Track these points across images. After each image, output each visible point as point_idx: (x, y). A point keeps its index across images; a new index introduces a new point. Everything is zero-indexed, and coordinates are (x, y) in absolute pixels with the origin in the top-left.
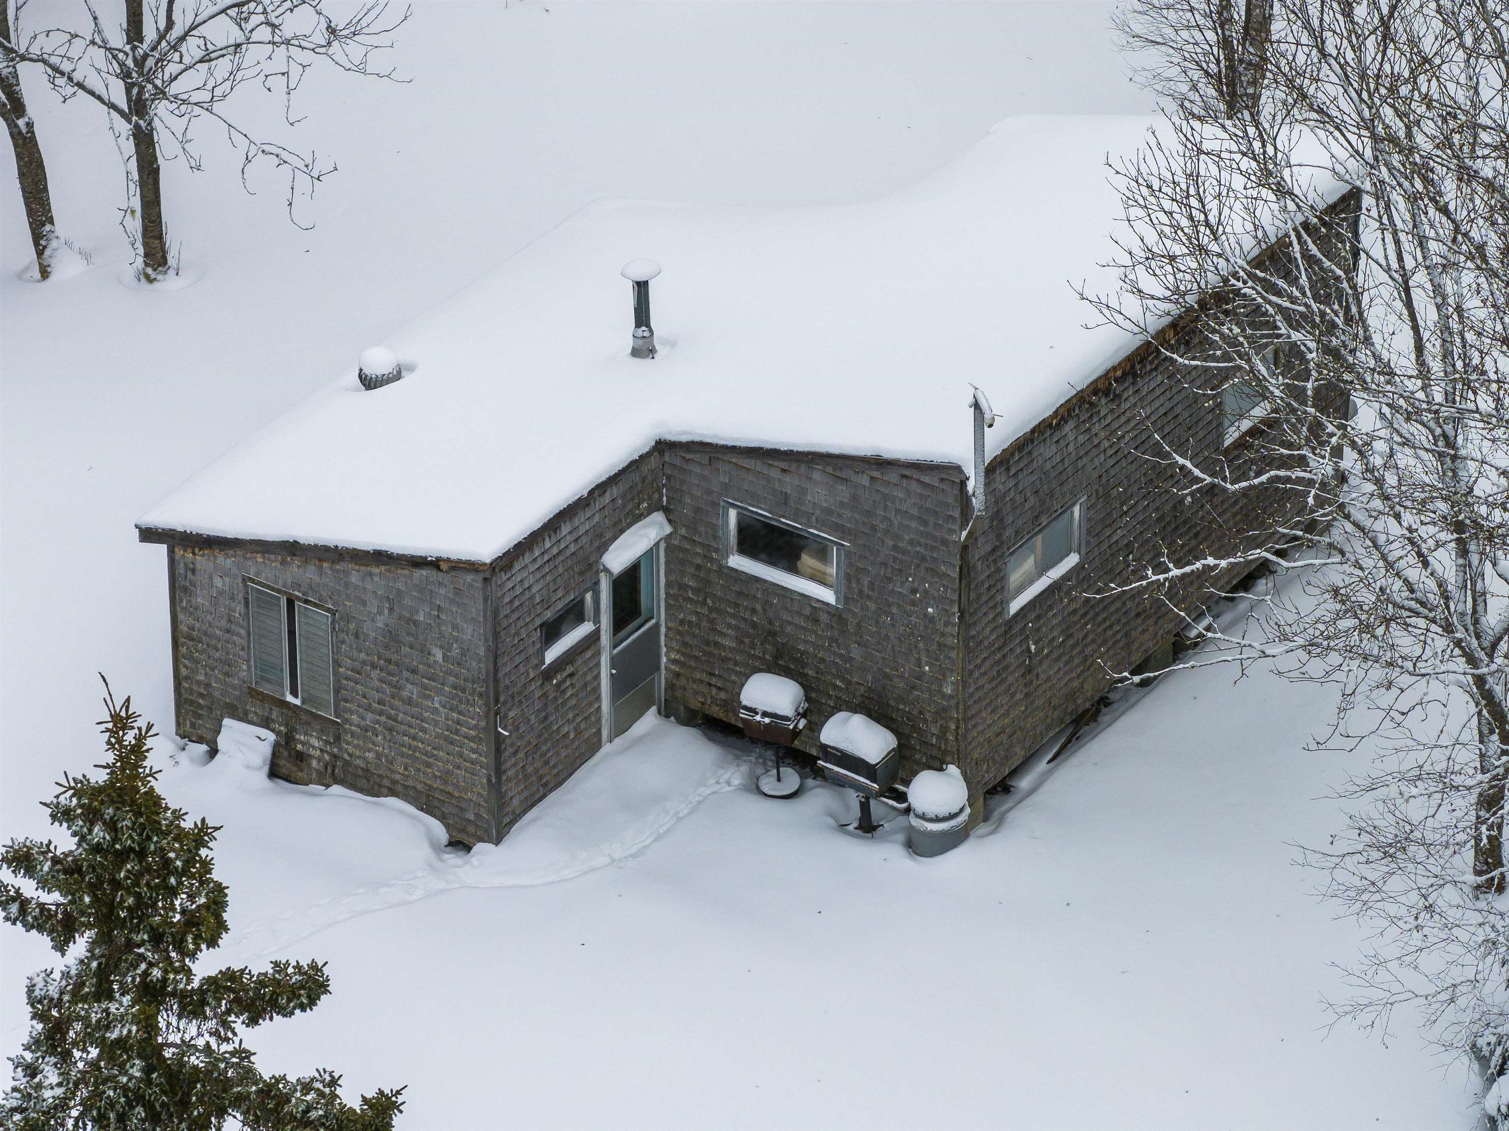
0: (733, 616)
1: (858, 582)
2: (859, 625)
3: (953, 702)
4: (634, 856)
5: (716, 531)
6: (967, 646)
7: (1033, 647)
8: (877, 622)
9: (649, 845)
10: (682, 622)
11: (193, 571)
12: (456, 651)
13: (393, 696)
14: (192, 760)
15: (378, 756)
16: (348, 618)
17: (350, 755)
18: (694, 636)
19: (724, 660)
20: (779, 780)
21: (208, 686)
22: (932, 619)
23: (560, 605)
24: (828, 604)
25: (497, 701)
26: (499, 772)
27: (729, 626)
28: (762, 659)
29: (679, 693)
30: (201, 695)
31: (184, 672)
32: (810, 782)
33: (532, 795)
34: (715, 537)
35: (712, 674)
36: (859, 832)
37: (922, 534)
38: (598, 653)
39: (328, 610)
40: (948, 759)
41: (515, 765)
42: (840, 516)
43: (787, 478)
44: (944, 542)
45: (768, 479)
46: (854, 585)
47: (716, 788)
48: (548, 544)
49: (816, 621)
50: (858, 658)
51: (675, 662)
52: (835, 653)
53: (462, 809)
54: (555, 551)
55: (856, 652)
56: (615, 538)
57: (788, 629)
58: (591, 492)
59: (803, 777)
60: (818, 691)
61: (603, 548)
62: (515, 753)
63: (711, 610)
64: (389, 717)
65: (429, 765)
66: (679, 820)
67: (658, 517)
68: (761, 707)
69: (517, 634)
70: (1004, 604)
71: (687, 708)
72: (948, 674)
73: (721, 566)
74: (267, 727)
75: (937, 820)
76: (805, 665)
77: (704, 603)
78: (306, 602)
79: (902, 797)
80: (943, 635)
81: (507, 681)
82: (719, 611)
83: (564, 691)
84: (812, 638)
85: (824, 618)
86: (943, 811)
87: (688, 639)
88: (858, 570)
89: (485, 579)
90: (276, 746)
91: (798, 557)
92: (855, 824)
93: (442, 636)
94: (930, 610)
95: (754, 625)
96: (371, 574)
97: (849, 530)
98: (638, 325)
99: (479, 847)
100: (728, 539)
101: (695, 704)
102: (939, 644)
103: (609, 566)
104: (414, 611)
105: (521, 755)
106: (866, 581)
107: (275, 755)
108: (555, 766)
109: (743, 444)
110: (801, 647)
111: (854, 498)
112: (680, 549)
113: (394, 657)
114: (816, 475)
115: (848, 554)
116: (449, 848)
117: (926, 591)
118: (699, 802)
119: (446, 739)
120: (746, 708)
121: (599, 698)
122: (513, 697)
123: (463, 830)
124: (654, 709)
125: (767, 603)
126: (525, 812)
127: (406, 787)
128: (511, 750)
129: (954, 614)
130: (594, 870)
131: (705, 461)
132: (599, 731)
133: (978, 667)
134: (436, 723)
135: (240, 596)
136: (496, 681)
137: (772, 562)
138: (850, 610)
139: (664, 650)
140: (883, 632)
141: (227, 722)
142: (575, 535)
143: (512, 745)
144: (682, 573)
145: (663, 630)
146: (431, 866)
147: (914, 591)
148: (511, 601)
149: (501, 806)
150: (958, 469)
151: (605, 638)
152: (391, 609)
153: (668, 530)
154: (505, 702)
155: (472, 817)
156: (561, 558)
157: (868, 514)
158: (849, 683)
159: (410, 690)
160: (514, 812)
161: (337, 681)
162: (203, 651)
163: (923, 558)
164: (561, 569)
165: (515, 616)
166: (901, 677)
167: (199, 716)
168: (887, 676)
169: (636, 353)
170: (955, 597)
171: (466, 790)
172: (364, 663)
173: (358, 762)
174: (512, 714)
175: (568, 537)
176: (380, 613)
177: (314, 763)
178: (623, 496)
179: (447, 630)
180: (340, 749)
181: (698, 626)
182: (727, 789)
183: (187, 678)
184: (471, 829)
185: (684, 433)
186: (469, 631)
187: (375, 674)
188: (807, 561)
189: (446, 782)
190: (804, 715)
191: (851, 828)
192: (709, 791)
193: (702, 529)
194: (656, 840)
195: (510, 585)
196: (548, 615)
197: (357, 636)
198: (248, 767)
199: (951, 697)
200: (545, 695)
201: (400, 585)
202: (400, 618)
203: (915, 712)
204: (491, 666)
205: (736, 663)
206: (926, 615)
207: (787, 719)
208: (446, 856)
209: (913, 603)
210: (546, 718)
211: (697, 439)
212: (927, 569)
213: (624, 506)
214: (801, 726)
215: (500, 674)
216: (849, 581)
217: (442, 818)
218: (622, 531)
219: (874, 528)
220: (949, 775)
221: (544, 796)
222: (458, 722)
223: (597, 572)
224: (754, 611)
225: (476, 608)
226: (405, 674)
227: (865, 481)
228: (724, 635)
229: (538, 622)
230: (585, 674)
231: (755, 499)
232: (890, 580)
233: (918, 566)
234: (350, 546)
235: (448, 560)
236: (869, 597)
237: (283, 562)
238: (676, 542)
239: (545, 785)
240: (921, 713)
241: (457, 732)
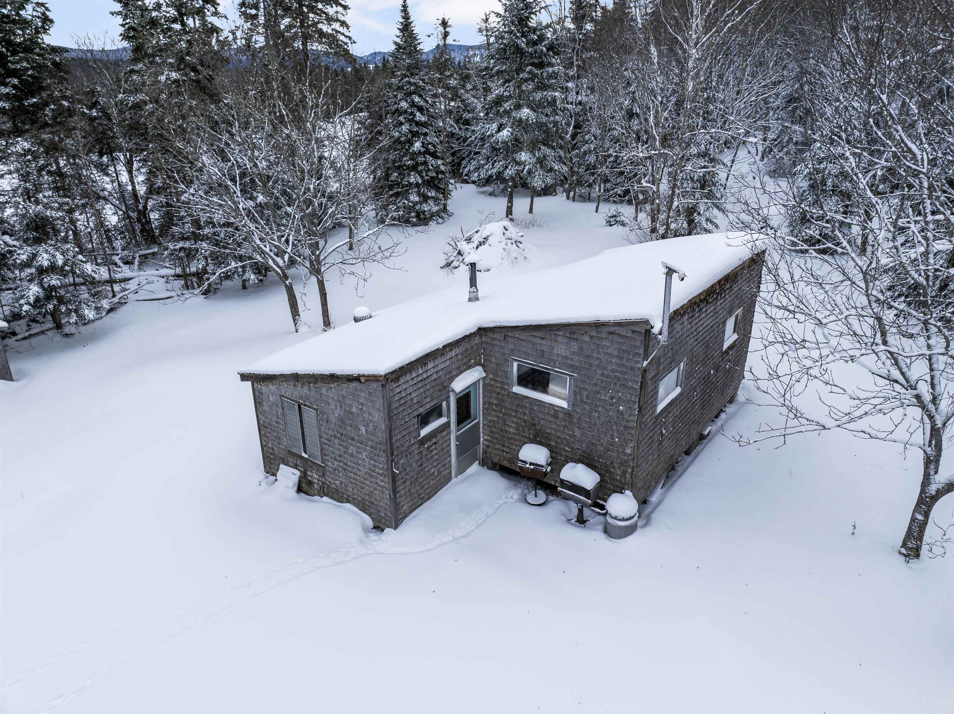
0: (514, 417)
1: (580, 394)
2: (579, 419)
3: (631, 457)
4: (464, 537)
5: (507, 374)
6: (641, 427)
7: (664, 431)
8: (590, 416)
9: (473, 530)
10: (490, 421)
11: (262, 394)
12: (371, 428)
13: (345, 453)
14: (267, 483)
15: (341, 483)
16: (323, 413)
17: (330, 482)
18: (496, 427)
19: (509, 439)
20: (536, 496)
21: (273, 449)
22: (622, 413)
23: (428, 406)
24: (563, 408)
25: (392, 454)
26: (395, 491)
27: (512, 422)
28: (529, 438)
29: (488, 455)
30: (271, 454)
31: (264, 443)
32: (551, 498)
33: (415, 504)
34: (507, 377)
35: (504, 446)
36: (577, 523)
37: (619, 365)
38: (449, 433)
39: (314, 409)
40: (626, 487)
41: (404, 488)
42: (572, 360)
43: (544, 342)
44: (632, 369)
45: (534, 344)
46: (578, 397)
47: (506, 500)
48: (420, 371)
49: (557, 417)
50: (578, 436)
51: (487, 440)
52: (566, 434)
53: (379, 511)
54: (425, 376)
55: (577, 433)
56: (458, 375)
57: (542, 422)
58: (445, 347)
59: (547, 495)
60: (556, 453)
61: (452, 379)
62: (404, 483)
63: (504, 414)
64: (344, 464)
65: (363, 488)
66: (488, 516)
67: (480, 368)
68: (529, 460)
69: (403, 418)
70: (656, 406)
71: (492, 462)
72: (629, 442)
73: (509, 392)
74: (296, 468)
75: (623, 520)
76: (549, 440)
77: (501, 411)
78: (305, 405)
79: (602, 507)
80: (628, 421)
81: (398, 444)
82: (508, 415)
83: (431, 451)
84: (554, 426)
85: (561, 415)
86: (627, 516)
87: (493, 429)
88: (581, 389)
89: (383, 385)
90: (300, 477)
91: (547, 385)
92: (575, 519)
93: (364, 420)
94: (621, 408)
95: (525, 421)
96: (330, 388)
97: (577, 367)
98: (471, 287)
99: (387, 530)
100: (513, 378)
101: (496, 460)
102: (625, 427)
103: (454, 388)
104: (350, 406)
105: (408, 483)
106: (585, 394)
107: (300, 482)
108: (427, 489)
109: (522, 324)
110: (548, 431)
111: (581, 349)
112: (489, 385)
113: (344, 432)
114: (560, 339)
115: (576, 380)
116: (374, 530)
117: (619, 398)
118: (498, 507)
119: (369, 474)
120: (522, 461)
121: (450, 456)
122: (402, 452)
123: (379, 521)
124: (477, 462)
125: (531, 409)
126: (411, 512)
127: (354, 499)
128: (402, 481)
129: (635, 409)
130: (443, 544)
131: (502, 339)
132: (450, 472)
133: (644, 439)
134: (364, 466)
135: (280, 405)
136: (391, 444)
137: (534, 389)
138: (575, 411)
139: (482, 435)
140: (593, 421)
141: (282, 466)
142: (436, 370)
143: (402, 478)
144: (491, 397)
145: (481, 425)
146: (361, 541)
147: (612, 398)
148: (399, 400)
149: (397, 510)
150: (647, 322)
151: (453, 426)
152: (341, 406)
153: (484, 375)
154: (397, 455)
155: (383, 515)
156: (428, 381)
157: (588, 357)
158: (573, 449)
159: (352, 450)
160: (404, 512)
161: (321, 446)
162: (269, 433)
163: (619, 379)
164: (428, 387)
165: (401, 409)
166: (602, 445)
167: (272, 463)
168: (594, 444)
169: (470, 300)
170: (637, 400)
171: (380, 501)
172: (331, 436)
173: (333, 486)
174: (401, 462)
175: (432, 370)
176: (336, 409)
177: (316, 486)
178: (462, 354)
179: (366, 415)
180: (325, 479)
181: (498, 422)
182: (511, 501)
183: (265, 445)
184: (383, 521)
185: (492, 322)
186: (377, 416)
187: (336, 441)
188: (552, 387)
189: (371, 497)
190: (549, 465)
191: (573, 521)
192: (502, 502)
193: (500, 374)
194: (476, 527)
195: (398, 390)
196: (422, 410)
197: (327, 422)
198: (287, 487)
199: (630, 454)
200: (420, 453)
201: (344, 393)
202: (345, 411)
203: (608, 463)
204: (388, 435)
205: (516, 440)
206: (618, 411)
207: (542, 466)
208: (371, 534)
209: (611, 405)
210: (422, 464)
211: (498, 324)
212: (621, 385)
213: (462, 359)
214: (549, 470)
215: (394, 440)
216: (575, 395)
217: (370, 515)
218: (461, 373)
219: (591, 365)
220: (627, 496)
221: (422, 504)
222: (374, 466)
223: (449, 392)
224: (525, 414)
225: (379, 403)
226: (350, 441)
227: (587, 338)
228: (510, 426)
229: (416, 413)
230: (442, 443)
231: (527, 355)
232: (598, 393)
233: (615, 384)
234: (319, 373)
235: (363, 376)
236: (586, 403)
237: (295, 386)
238: (488, 382)
239: (423, 498)
240: (611, 463)
241: (374, 471)
